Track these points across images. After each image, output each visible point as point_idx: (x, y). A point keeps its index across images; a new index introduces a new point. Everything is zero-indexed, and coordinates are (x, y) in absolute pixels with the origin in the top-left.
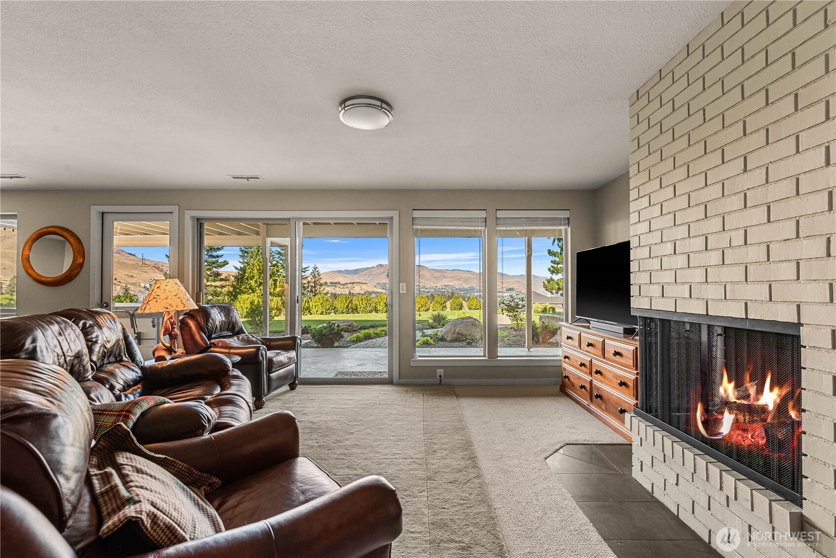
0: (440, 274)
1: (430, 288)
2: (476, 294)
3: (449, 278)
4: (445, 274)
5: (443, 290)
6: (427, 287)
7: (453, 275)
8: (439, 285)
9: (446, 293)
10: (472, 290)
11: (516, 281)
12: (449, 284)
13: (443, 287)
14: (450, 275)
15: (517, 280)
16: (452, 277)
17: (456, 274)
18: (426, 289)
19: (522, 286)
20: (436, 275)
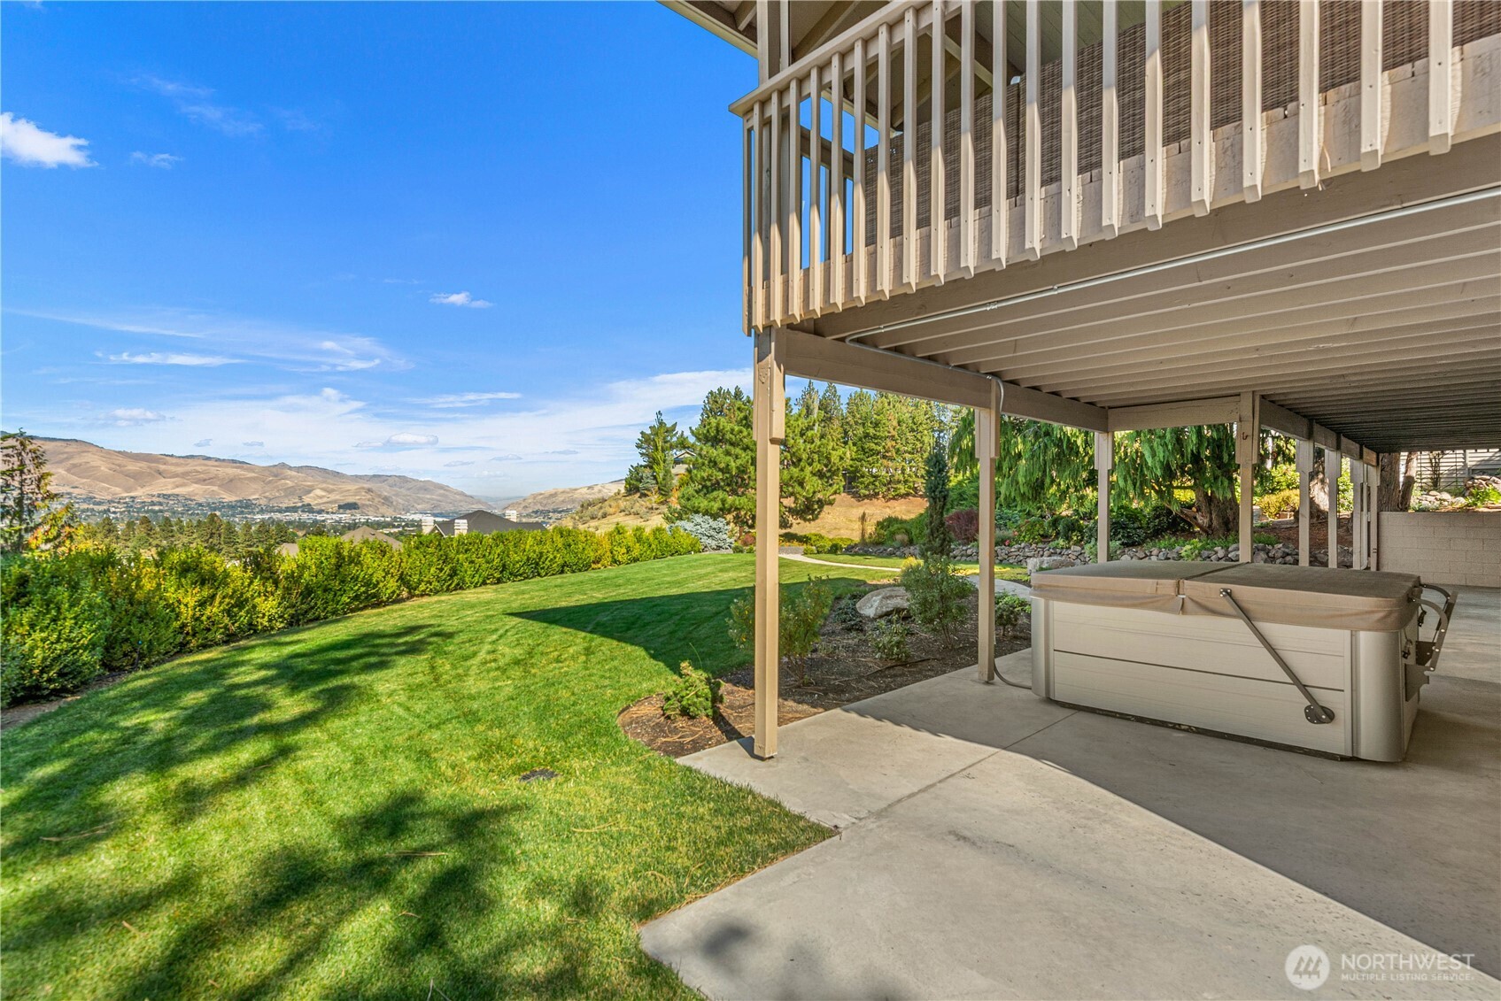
0: (144, 464)
2: (260, 516)
3: (176, 476)
4: (162, 467)
5: (157, 508)
6: (99, 497)
7: (188, 468)
8: (141, 493)
9: (167, 514)
10: (247, 507)
11: (363, 488)
12: (177, 491)
13: (156, 499)
14: (180, 470)
15: (366, 486)
16: (184, 475)
17: (199, 468)
18: (99, 503)
19: (377, 500)
20: (132, 467)
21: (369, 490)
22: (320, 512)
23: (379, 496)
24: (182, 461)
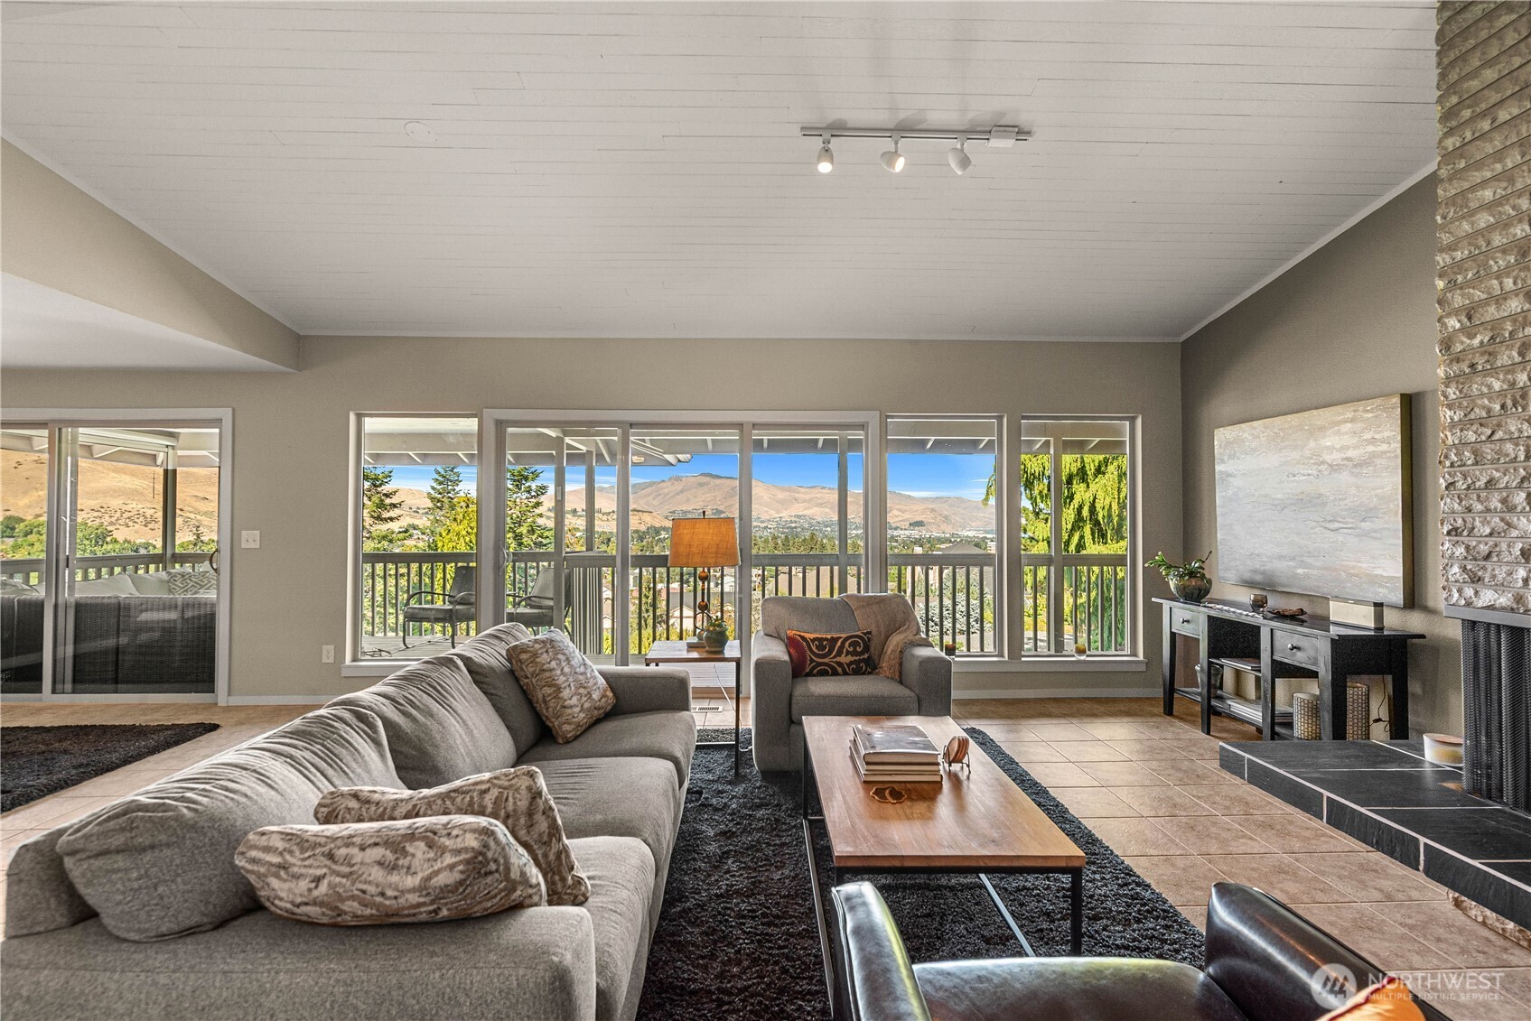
0: (787, 494)
1: (769, 521)
2: (855, 532)
3: (805, 501)
4: (797, 495)
5: (793, 525)
6: (763, 518)
7: (812, 496)
8: (785, 515)
9: (799, 530)
11: (928, 508)
12: (806, 512)
13: (793, 519)
14: (807, 497)
15: (931, 506)
16: (810, 501)
17: (818, 496)
18: (763, 522)
19: (939, 518)
20: (781, 496)
21: (933, 510)
22: (896, 529)
23: (941, 515)
24: (808, 490)
